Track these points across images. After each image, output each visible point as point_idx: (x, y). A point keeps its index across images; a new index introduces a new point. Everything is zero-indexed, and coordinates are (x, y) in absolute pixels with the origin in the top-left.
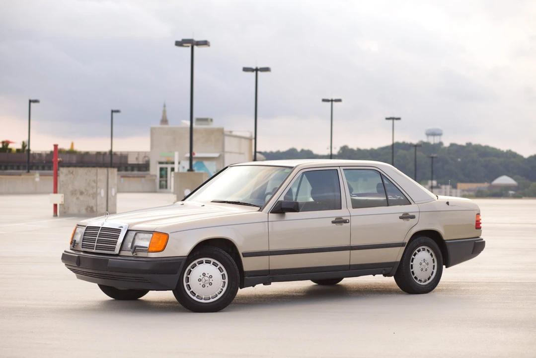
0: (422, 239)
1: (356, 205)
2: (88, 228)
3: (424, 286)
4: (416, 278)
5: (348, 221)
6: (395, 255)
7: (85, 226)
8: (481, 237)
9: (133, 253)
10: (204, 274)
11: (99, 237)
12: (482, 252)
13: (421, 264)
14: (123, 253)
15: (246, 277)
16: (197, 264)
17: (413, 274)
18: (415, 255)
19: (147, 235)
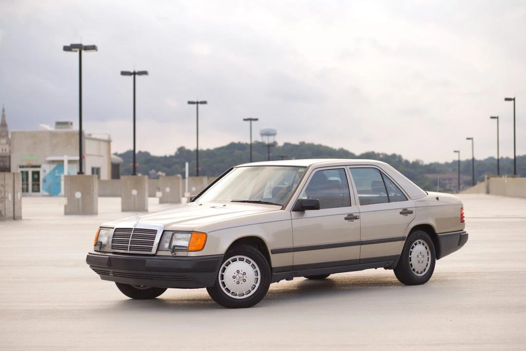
0: (419, 233)
1: (363, 202)
2: (118, 230)
3: (421, 278)
4: (414, 270)
5: (358, 217)
6: (396, 249)
7: (113, 228)
8: (465, 230)
9: (172, 253)
10: (238, 272)
11: (132, 238)
12: (465, 244)
13: (418, 256)
14: (160, 253)
15: (274, 273)
16: (231, 262)
17: (412, 266)
18: (412, 249)
19: (184, 235)
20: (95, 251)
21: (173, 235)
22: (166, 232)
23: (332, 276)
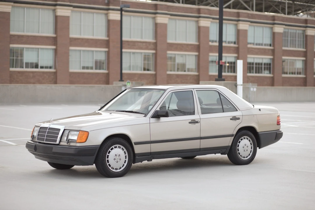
0: (244, 132)
1: (205, 111)
2: (41, 128)
3: (246, 161)
4: (241, 156)
5: (198, 122)
6: (228, 142)
7: (39, 127)
8: (281, 130)
9: (67, 143)
11: (47, 133)
12: (281, 139)
13: (243, 147)
14: (62, 143)
15: (137, 157)
17: (239, 153)
19: (76, 133)
20: (31, 141)
21: (69, 132)
22: (66, 131)
23: (197, 157)
